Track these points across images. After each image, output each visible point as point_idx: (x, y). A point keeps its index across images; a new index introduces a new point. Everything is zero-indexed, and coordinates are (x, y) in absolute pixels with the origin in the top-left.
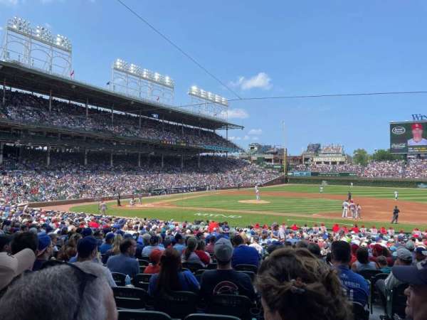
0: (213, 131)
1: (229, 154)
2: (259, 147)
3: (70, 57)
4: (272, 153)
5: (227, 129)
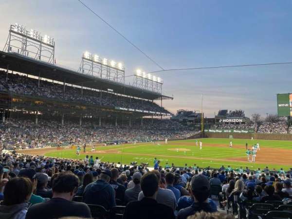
1: (163, 117)
2: (185, 112)
3: (54, 50)
4: (194, 116)
5: (161, 100)
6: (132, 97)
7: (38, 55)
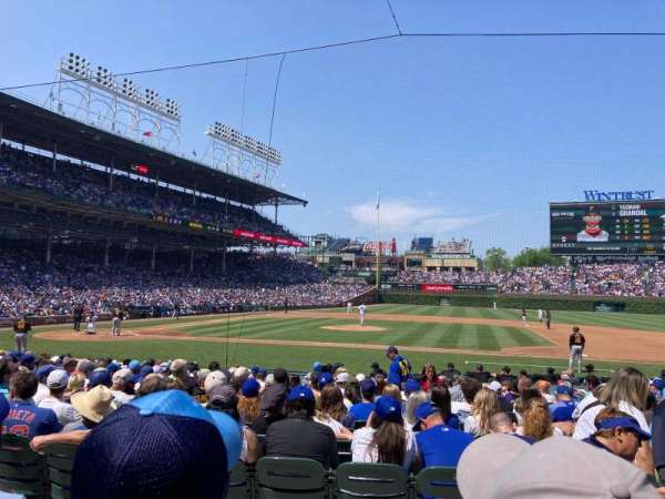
0: (251, 207)
1: (279, 250)
2: (330, 240)
4: (353, 251)
5: (276, 205)
6: (198, 194)
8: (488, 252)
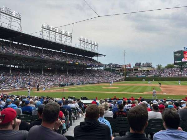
0: (91, 58)
1: (99, 68)
2: (113, 65)
3: (21, 22)
4: (119, 67)
5: (98, 57)
7: (9, 25)
8: (157, 65)
